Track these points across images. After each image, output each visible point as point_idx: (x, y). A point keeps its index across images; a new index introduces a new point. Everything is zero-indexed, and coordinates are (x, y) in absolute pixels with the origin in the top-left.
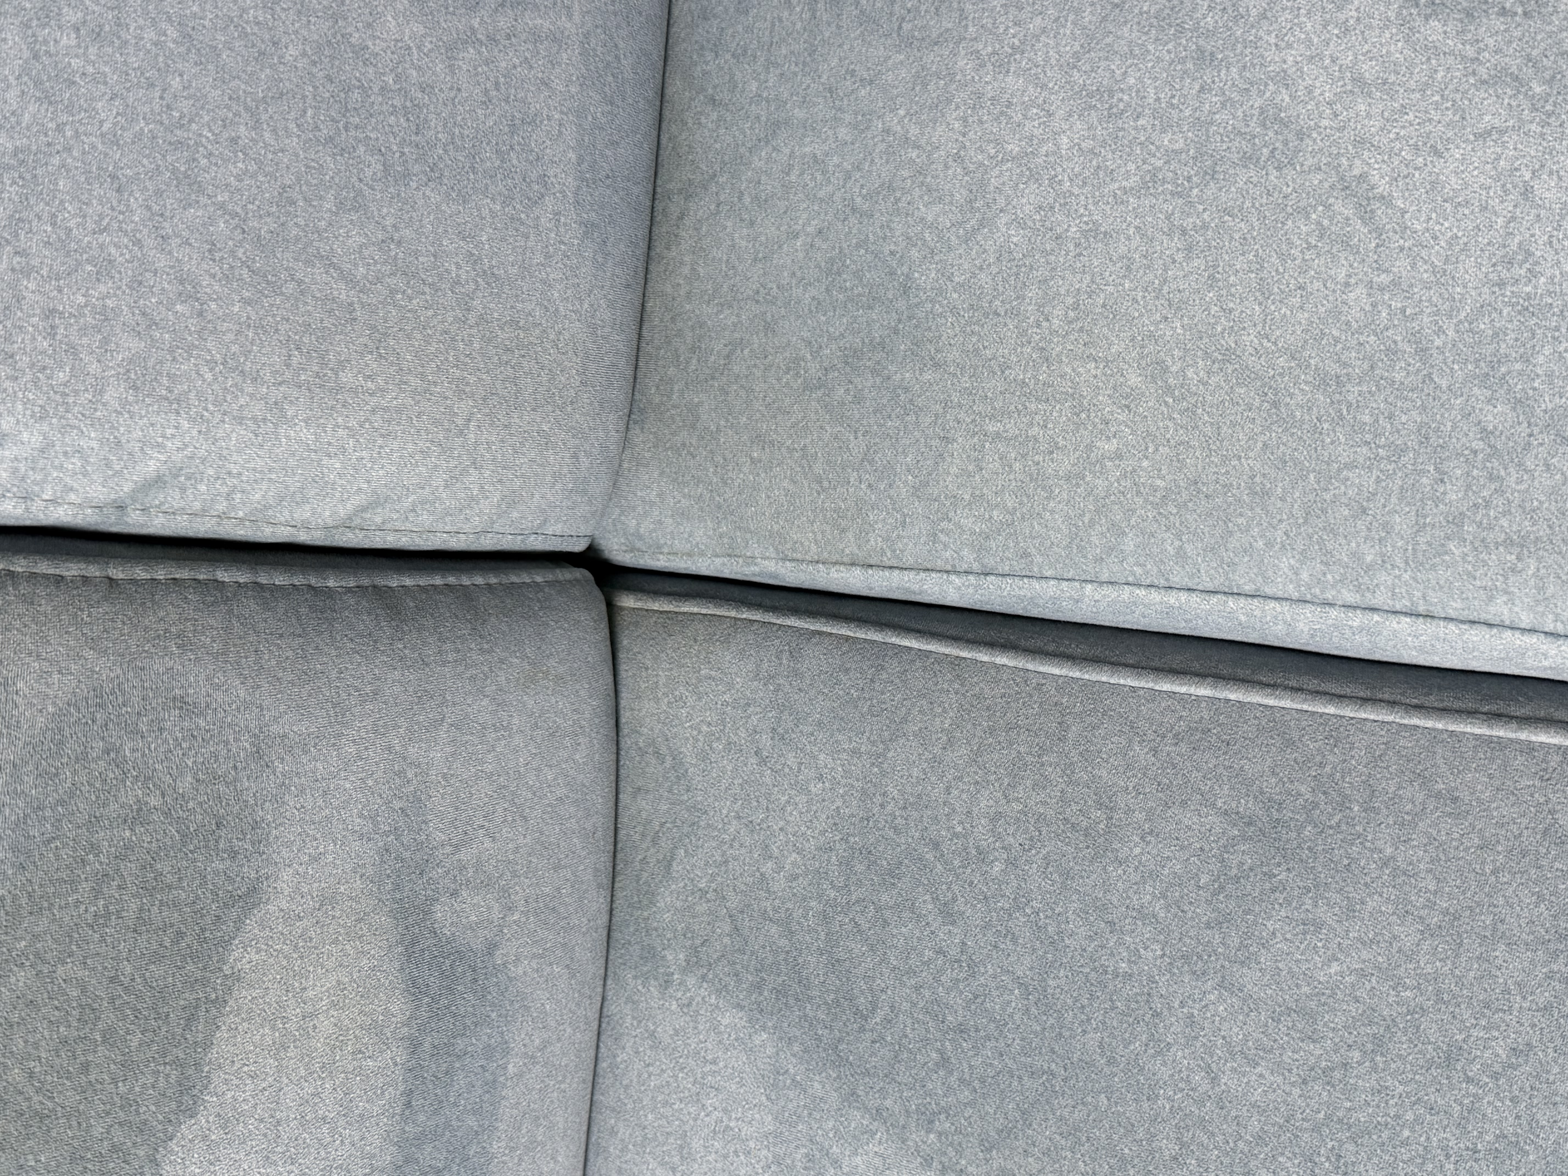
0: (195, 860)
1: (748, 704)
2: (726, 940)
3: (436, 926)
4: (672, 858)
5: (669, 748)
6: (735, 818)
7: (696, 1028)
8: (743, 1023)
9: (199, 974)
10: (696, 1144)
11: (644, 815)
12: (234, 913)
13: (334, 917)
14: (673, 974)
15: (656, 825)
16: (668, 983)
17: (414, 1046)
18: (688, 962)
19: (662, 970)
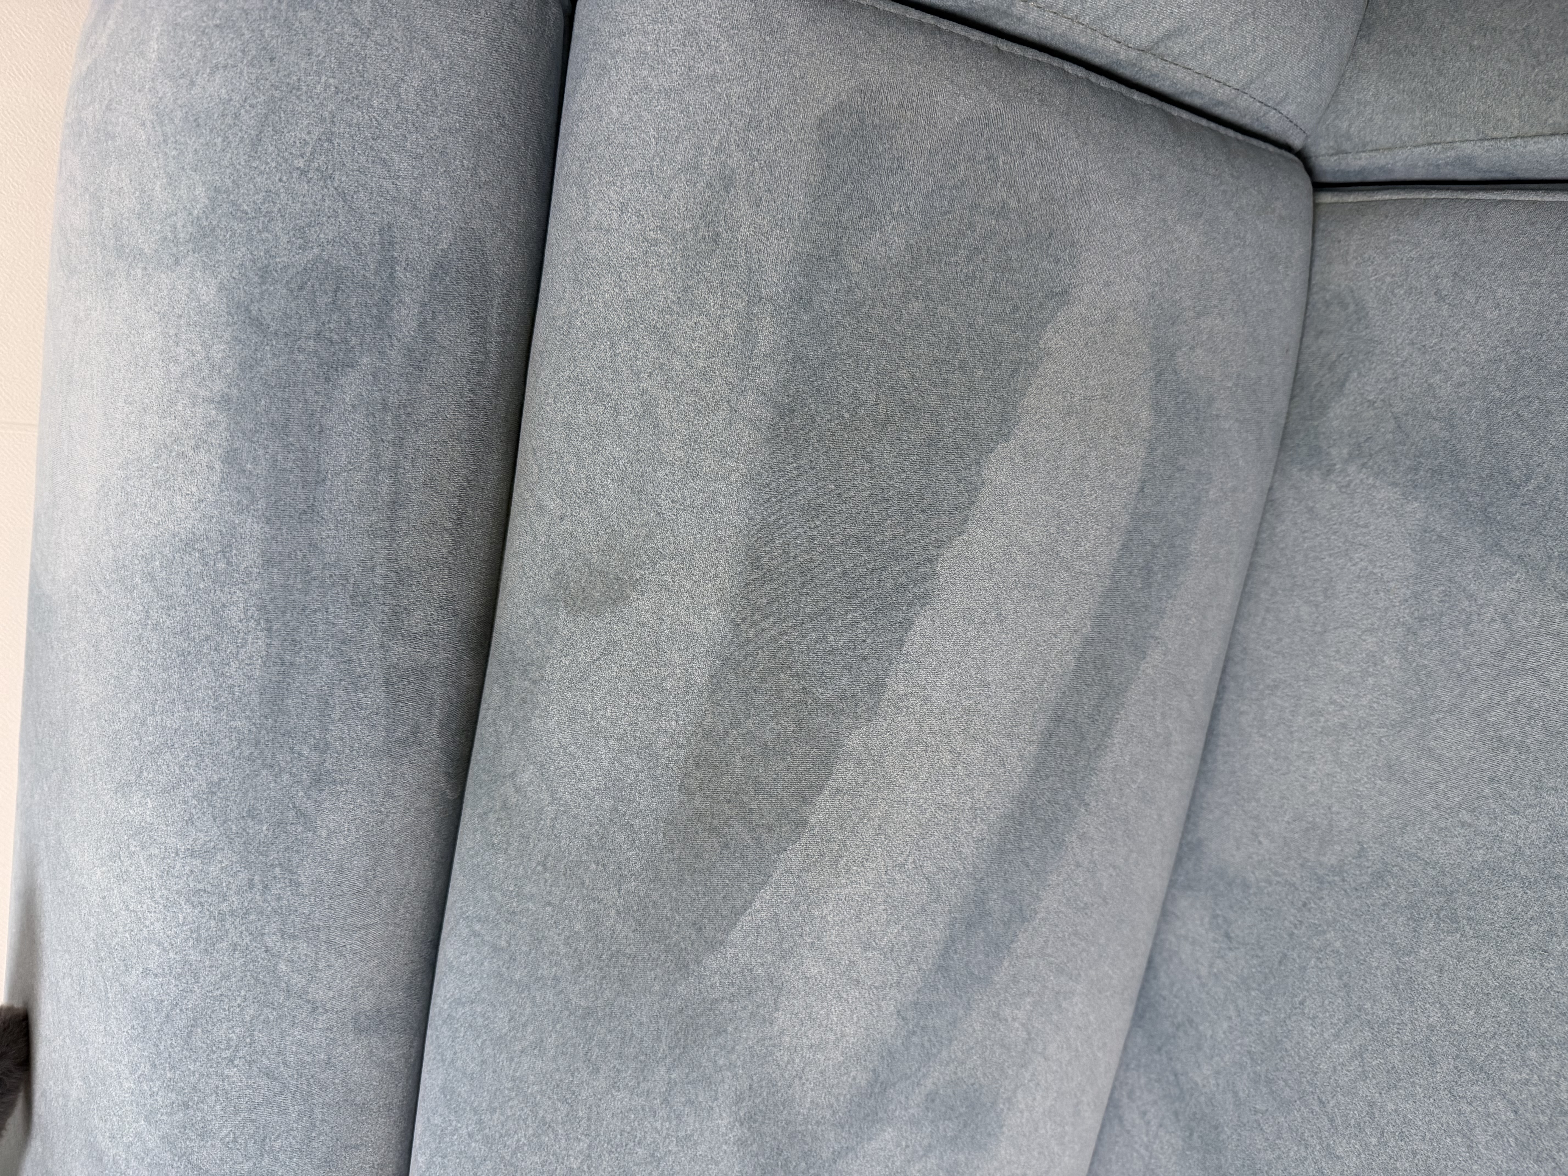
0: (1032, 256)
1: (1432, 258)
2: (1389, 436)
3: (1177, 367)
4: (1346, 380)
5: (1353, 297)
6: (1409, 344)
7: (1351, 502)
8: (1396, 497)
9: (1024, 341)
10: (1341, 587)
11: (1324, 350)
12: (1052, 304)
13: (1113, 333)
14: (1335, 465)
15: (1334, 357)
16: (1329, 472)
17: (1151, 449)
18: (1350, 454)
19: (1325, 463)
